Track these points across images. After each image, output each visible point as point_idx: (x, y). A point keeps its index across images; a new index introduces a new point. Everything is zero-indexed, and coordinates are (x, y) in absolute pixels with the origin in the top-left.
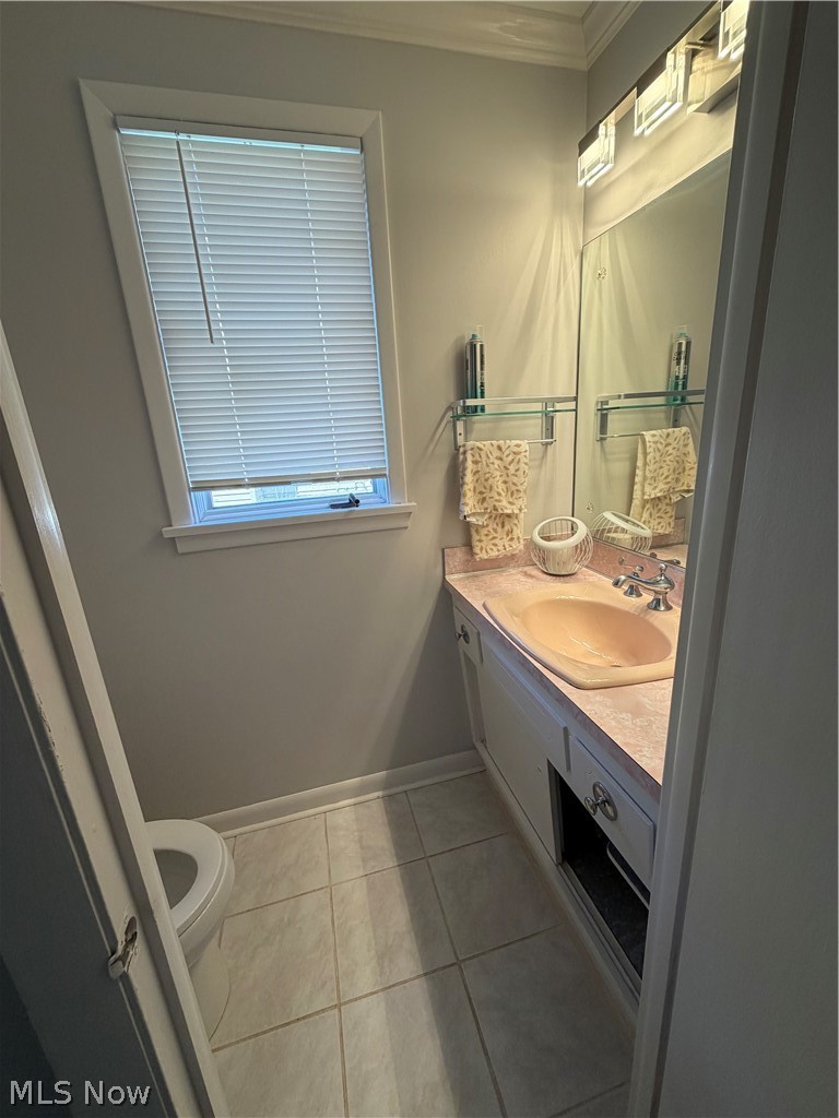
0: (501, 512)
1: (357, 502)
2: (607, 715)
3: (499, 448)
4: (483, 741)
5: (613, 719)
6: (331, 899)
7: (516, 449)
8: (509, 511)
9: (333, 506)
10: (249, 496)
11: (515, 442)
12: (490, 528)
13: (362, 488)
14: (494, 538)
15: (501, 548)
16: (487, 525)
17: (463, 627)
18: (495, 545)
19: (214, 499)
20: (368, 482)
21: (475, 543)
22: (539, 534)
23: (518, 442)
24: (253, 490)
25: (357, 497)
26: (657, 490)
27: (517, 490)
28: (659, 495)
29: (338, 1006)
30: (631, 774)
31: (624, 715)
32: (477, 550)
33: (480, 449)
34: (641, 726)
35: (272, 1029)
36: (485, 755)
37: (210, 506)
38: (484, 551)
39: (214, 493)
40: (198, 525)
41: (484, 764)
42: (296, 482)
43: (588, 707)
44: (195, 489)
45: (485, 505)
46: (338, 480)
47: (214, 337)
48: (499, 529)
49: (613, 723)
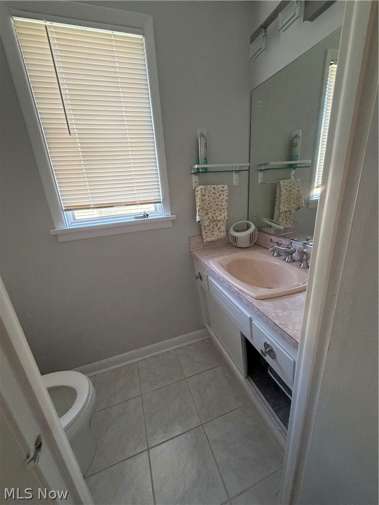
0: (215, 219)
1: (148, 215)
2: (271, 311)
3: (214, 188)
4: (209, 324)
5: (274, 312)
6: (142, 401)
7: (222, 189)
8: (219, 218)
9: (136, 218)
10: (94, 214)
11: (221, 186)
12: (211, 227)
13: (150, 209)
14: (212, 231)
15: (216, 236)
16: (209, 225)
17: (199, 273)
18: (213, 234)
19: (76, 215)
20: (152, 206)
21: (203, 233)
22: (233, 229)
23: (223, 186)
24: (95, 210)
25: (147, 213)
26: (285, 208)
27: (223, 209)
28: (286, 210)
29: (148, 450)
30: (283, 338)
31: (278, 311)
32: (204, 237)
33: (206, 189)
34: (286, 316)
35: (117, 463)
36: (210, 330)
37: (74, 219)
38: (208, 237)
39: (75, 212)
40: (68, 228)
41: (209, 335)
42: (117, 206)
43: (262, 308)
44: (65, 210)
45: (208, 216)
46: (138, 204)
47: (71, 132)
48: (215, 227)
49: (274, 315)
